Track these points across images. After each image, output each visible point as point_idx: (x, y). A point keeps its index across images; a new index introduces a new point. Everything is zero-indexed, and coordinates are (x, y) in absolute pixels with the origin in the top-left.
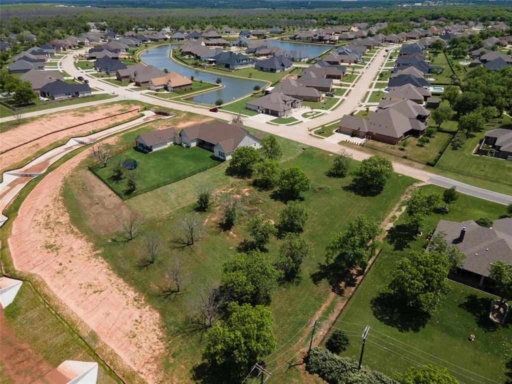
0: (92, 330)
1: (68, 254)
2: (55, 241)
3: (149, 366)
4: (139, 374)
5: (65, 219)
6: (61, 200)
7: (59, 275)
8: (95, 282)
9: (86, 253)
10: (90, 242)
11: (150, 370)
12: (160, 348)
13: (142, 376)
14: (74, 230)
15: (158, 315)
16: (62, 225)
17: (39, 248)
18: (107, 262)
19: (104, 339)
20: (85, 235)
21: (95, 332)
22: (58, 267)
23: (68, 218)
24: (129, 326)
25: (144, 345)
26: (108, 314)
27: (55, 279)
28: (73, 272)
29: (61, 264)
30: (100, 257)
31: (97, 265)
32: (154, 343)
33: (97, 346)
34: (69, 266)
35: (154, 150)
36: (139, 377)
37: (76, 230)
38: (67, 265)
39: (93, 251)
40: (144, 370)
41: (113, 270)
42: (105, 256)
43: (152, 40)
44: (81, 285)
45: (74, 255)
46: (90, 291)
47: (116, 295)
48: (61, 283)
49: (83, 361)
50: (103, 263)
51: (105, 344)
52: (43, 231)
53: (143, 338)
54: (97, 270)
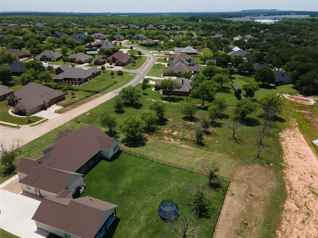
1: (304, 179)
2: (309, 193)
5: (290, 204)
7: (315, 173)
8: (297, 156)
9: (291, 170)
10: (284, 173)
14: (289, 188)
16: (296, 202)
18: (283, 158)
20: (284, 179)
21: (308, 146)
23: (287, 202)
26: (299, 145)
29: (312, 177)
30: (285, 162)
33: (310, 143)
34: (306, 172)
37: (288, 188)
39: (286, 167)
41: (283, 154)
42: (282, 161)
45: (300, 175)
46: (302, 156)
47: (290, 147)
48: (316, 169)
50: (286, 159)
53: (291, 134)
54: (291, 159)
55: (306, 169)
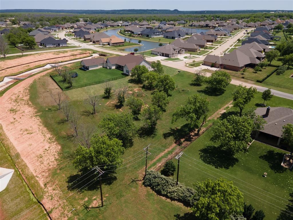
0: (18, 152)
1: (21, 114)
2: (17, 108)
3: (44, 174)
4: (36, 177)
6: (28, 89)
7: (12, 124)
8: (30, 129)
9: (31, 114)
10: (36, 109)
11: (43, 176)
12: (54, 164)
13: (37, 179)
14: (29, 103)
15: (60, 147)
16: (24, 100)
17: (6, 110)
18: (41, 119)
19: (22, 157)
20: (34, 106)
21: (19, 153)
22: (12, 120)
23: (28, 98)
24: (41, 152)
25: (45, 162)
26: (31, 145)
27: (8, 126)
28: (20, 123)
29: (15, 119)
30: (38, 117)
31: (35, 121)
32: (52, 162)
33: (17, 161)
34: (19, 120)
35: (90, 69)
36: (35, 179)
38: (18, 120)
39: (36, 113)
40: (39, 176)
41: (43, 123)
42: (41, 116)
43: (111, 26)
44: (21, 129)
45: (24, 115)
46: (26, 133)
47: (40, 136)
48: (10, 128)
49: (7, 168)
50: (39, 119)
51: (23, 160)
52: (12, 103)
53: (46, 158)
54: (34, 123)
55: (19, 122)
